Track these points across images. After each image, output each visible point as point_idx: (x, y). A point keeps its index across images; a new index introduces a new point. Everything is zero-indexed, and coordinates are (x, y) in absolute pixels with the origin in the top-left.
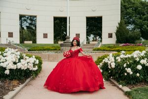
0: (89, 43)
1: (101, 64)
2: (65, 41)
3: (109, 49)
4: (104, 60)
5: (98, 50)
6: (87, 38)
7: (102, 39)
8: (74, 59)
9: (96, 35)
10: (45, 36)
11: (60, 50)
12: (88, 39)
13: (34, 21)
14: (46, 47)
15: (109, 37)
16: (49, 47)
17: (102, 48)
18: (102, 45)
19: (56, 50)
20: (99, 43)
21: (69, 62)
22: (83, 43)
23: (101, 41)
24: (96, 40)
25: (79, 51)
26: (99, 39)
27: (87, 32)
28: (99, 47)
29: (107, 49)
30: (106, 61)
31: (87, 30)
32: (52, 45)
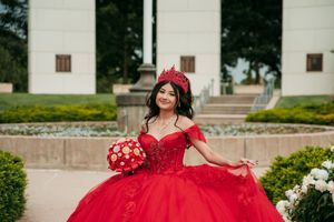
0: (229, 91)
1: (293, 194)
2: (137, 86)
3: (311, 115)
4: (307, 180)
5: (268, 118)
6: (224, 71)
7: (279, 75)
8: (161, 182)
9: (256, 60)
10: (64, 64)
11: (114, 119)
12: (225, 76)
13: (20, 5)
14: (63, 108)
15: (308, 70)
16: (73, 107)
17: (285, 113)
18: (281, 98)
19: (100, 117)
20: (269, 93)
21: (137, 199)
22: (206, 92)
23: (278, 84)
24: (257, 81)
25: (185, 140)
26: (270, 77)
27: (223, 51)
28: (270, 106)
29: (302, 116)
30: (321, 185)
31: (223, 40)
32: (88, 97)
